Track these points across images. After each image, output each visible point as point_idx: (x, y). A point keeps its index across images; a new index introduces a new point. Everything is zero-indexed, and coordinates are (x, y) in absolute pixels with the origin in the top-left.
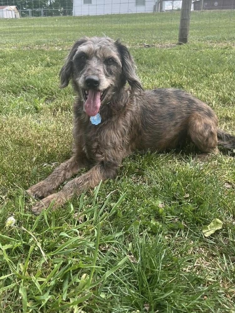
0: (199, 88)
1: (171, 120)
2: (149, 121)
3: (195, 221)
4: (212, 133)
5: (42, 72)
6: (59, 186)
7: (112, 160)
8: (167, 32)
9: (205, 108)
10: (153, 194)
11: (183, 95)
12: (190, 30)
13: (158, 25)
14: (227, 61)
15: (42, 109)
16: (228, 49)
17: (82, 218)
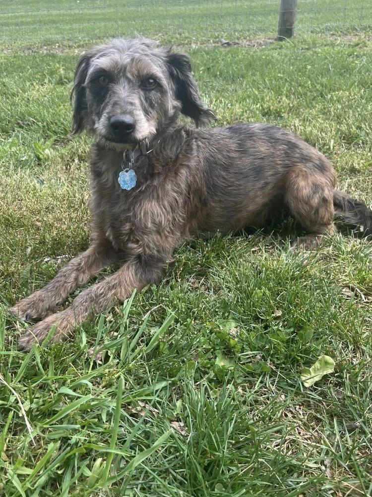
0: (307, 117)
1: (256, 179)
2: (220, 182)
3: (290, 358)
4: (325, 200)
5: (50, 94)
6: (66, 300)
7: (156, 253)
8: (260, 18)
9: (314, 156)
10: (223, 311)
11: (278, 135)
12: (298, 13)
13: (246, 7)
14: (357, 69)
15: (47, 159)
16: (359, 46)
17: (101, 355)
